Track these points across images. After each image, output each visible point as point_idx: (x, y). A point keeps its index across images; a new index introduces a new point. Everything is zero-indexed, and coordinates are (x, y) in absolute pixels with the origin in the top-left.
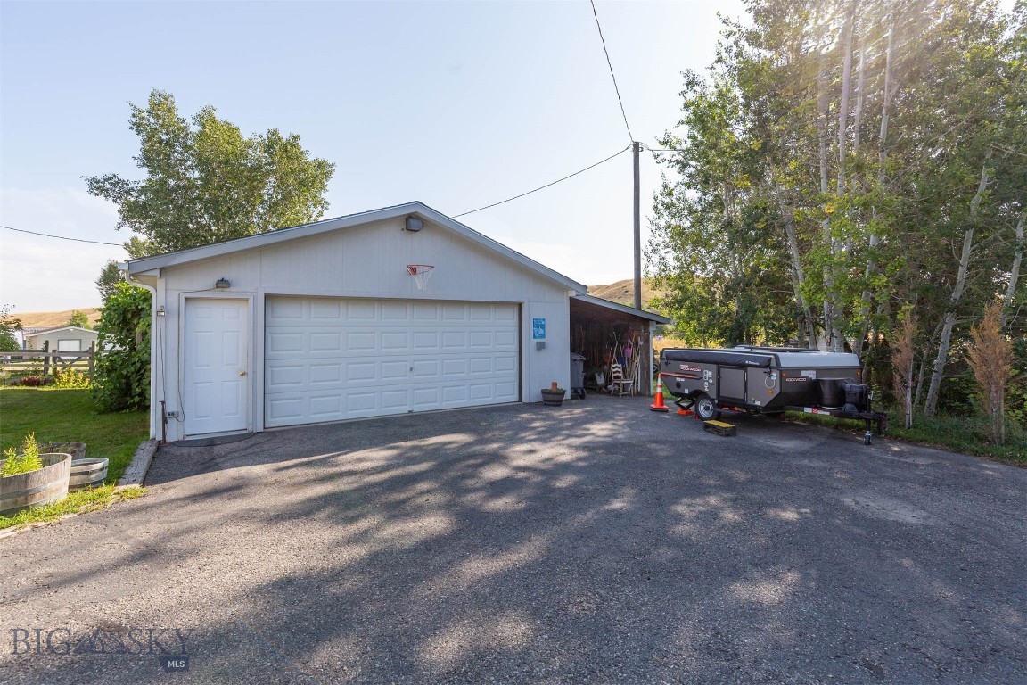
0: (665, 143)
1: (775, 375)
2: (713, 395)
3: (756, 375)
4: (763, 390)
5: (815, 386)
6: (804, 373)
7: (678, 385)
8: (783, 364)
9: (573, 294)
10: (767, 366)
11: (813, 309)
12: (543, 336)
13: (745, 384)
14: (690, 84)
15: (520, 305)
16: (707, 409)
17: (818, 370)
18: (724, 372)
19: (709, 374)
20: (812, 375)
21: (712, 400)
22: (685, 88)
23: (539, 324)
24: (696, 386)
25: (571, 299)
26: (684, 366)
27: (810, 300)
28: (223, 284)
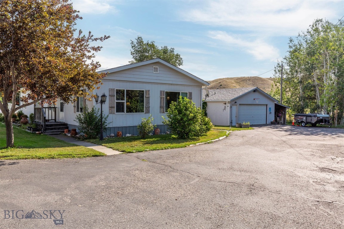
0: (285, 59)
1: (316, 118)
2: (305, 122)
3: (313, 118)
4: (314, 120)
5: (322, 120)
6: (320, 118)
7: (298, 120)
8: (317, 116)
9: (276, 103)
10: (315, 116)
11: (322, 106)
12: (270, 111)
13: (311, 119)
14: (291, 41)
15: (267, 105)
16: (304, 124)
17: (323, 117)
18: (308, 118)
19: (304, 118)
20: (322, 118)
21: (305, 123)
22: (290, 42)
23: (270, 109)
24: (302, 120)
25: (275, 104)
26: (299, 117)
27: (321, 104)
28: (236, 102)
